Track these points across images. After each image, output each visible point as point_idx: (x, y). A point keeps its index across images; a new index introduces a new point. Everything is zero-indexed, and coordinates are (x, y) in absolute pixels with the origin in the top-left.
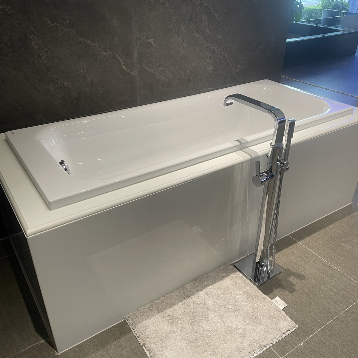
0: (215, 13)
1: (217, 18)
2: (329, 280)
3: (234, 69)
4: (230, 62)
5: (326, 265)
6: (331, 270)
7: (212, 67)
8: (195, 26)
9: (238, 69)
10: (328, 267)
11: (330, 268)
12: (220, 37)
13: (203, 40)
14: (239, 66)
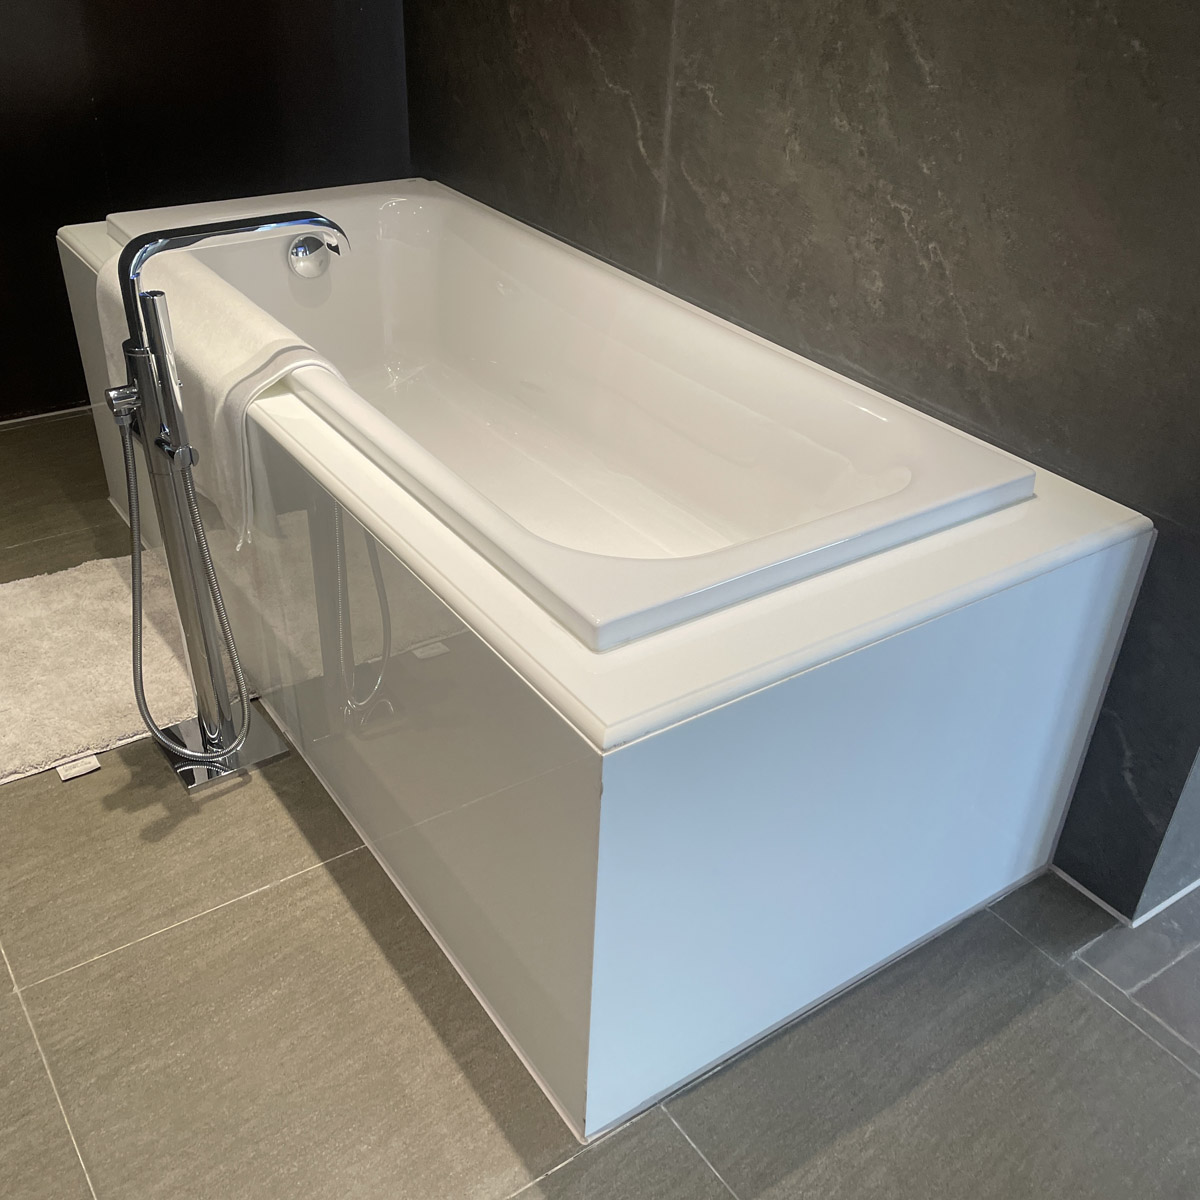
0: (922, 56)
1: (928, 80)
2: (114, 898)
3: (976, 349)
4: (960, 307)
5: (183, 906)
6: (155, 914)
7: (881, 285)
8: (839, 86)
9: (997, 360)
10: (172, 910)
11: (165, 915)
12: (928, 169)
13: (861, 154)
14: (1001, 346)
